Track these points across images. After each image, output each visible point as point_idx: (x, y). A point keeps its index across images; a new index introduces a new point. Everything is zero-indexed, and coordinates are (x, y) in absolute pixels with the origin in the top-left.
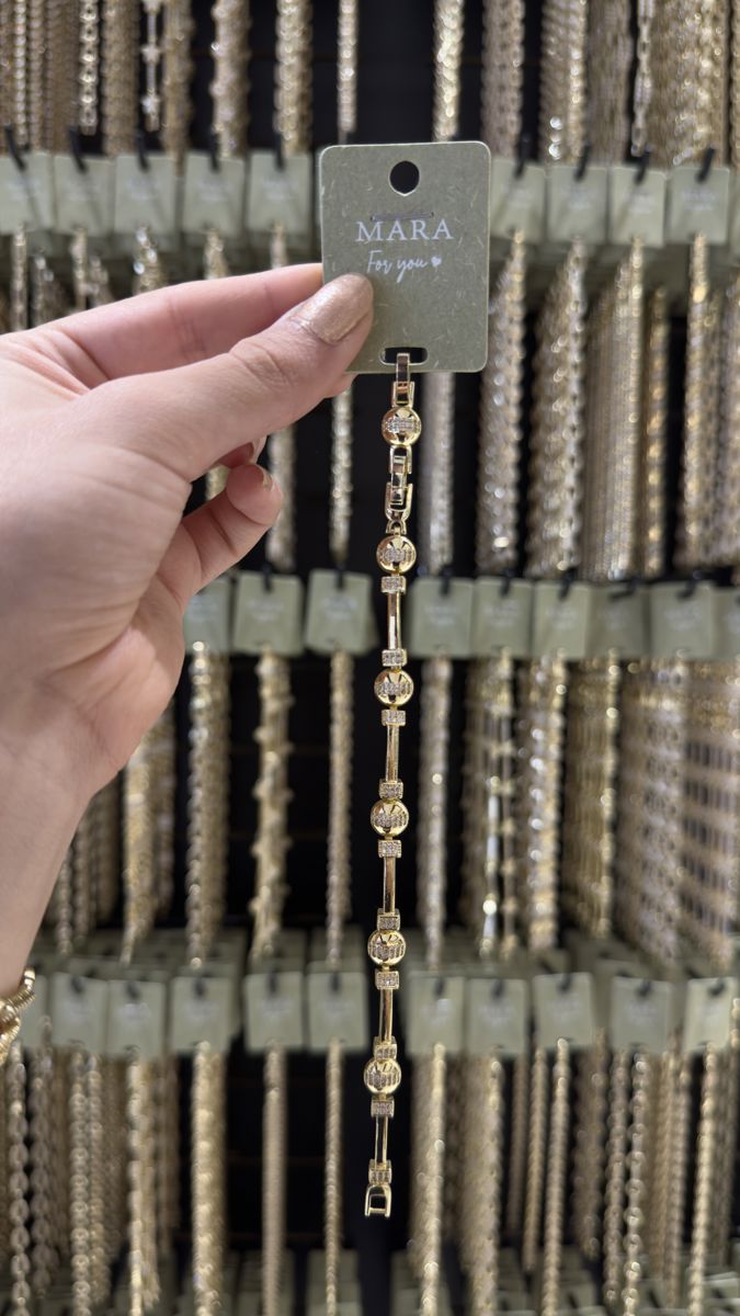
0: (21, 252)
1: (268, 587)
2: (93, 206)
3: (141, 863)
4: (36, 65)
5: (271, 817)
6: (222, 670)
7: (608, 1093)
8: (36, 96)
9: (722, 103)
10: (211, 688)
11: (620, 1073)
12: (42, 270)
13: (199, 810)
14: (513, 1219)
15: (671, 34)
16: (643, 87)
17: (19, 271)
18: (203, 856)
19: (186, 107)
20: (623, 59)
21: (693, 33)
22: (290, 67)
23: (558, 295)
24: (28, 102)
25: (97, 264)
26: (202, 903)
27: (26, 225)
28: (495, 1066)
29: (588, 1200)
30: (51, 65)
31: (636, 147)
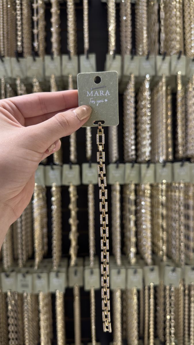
0: (3, 83)
1: (71, 168)
2: (22, 71)
3: (39, 242)
4: (5, 35)
5: (74, 228)
6: (59, 189)
7: (165, 297)
8: (6, 43)
9: (182, 39)
10: (57, 194)
11: (167, 292)
12: (9, 88)
13: (55, 227)
14: (141, 332)
15: (169, 22)
16: (162, 36)
17: (3, 88)
18: (56, 239)
19: (44, 44)
20: (157, 28)
21: (174, 22)
22: (71, 34)
23: (143, 90)
24: (4, 45)
25: (23, 86)
26: (56, 252)
27: (4, 76)
28: (135, 291)
29: (161, 326)
30: (9, 35)
31: (161, 51)
